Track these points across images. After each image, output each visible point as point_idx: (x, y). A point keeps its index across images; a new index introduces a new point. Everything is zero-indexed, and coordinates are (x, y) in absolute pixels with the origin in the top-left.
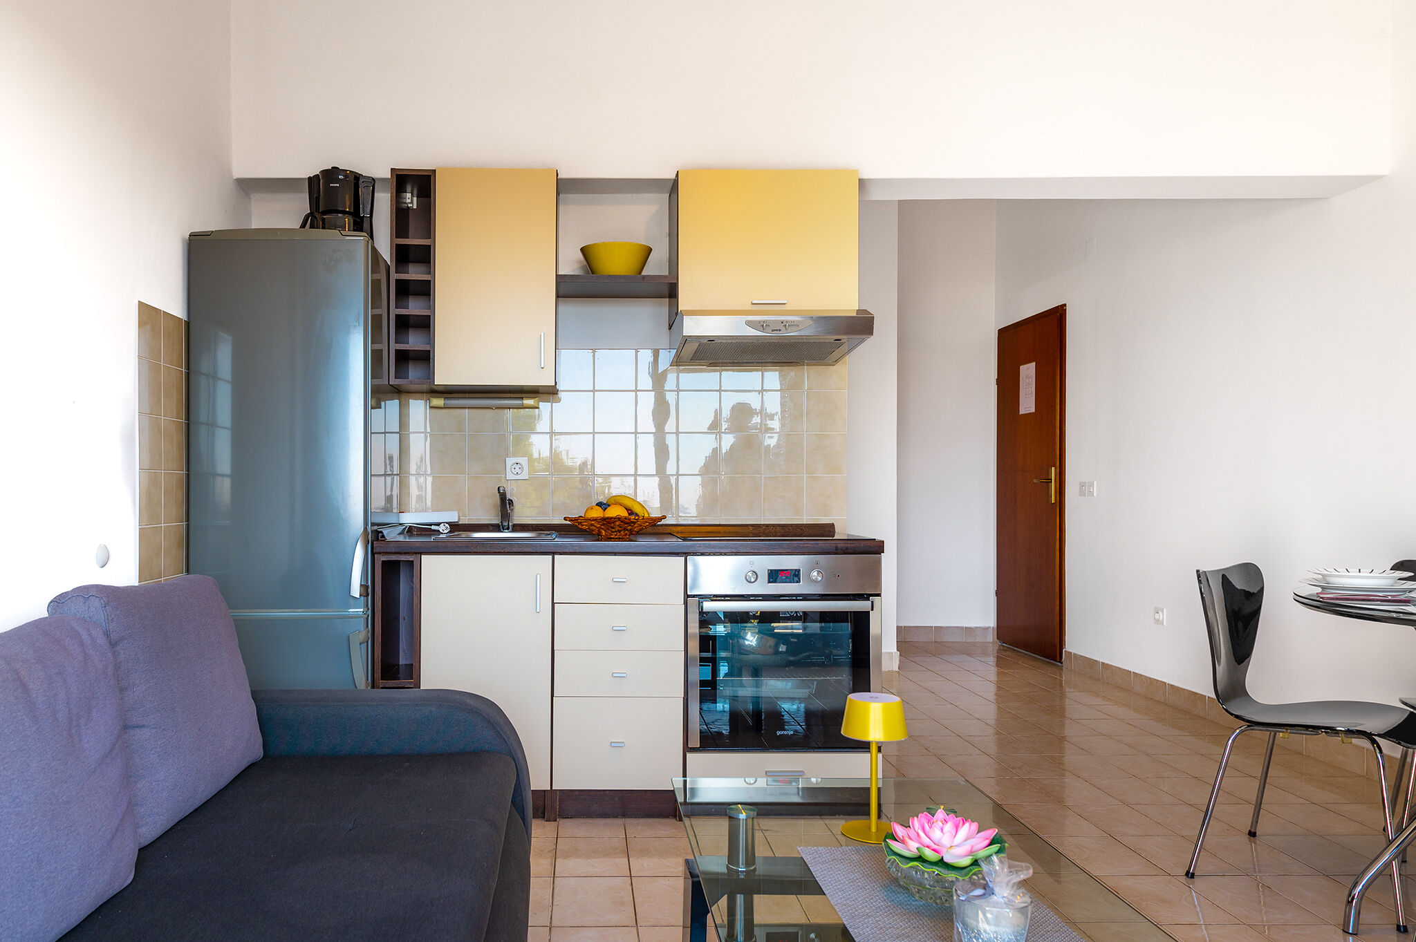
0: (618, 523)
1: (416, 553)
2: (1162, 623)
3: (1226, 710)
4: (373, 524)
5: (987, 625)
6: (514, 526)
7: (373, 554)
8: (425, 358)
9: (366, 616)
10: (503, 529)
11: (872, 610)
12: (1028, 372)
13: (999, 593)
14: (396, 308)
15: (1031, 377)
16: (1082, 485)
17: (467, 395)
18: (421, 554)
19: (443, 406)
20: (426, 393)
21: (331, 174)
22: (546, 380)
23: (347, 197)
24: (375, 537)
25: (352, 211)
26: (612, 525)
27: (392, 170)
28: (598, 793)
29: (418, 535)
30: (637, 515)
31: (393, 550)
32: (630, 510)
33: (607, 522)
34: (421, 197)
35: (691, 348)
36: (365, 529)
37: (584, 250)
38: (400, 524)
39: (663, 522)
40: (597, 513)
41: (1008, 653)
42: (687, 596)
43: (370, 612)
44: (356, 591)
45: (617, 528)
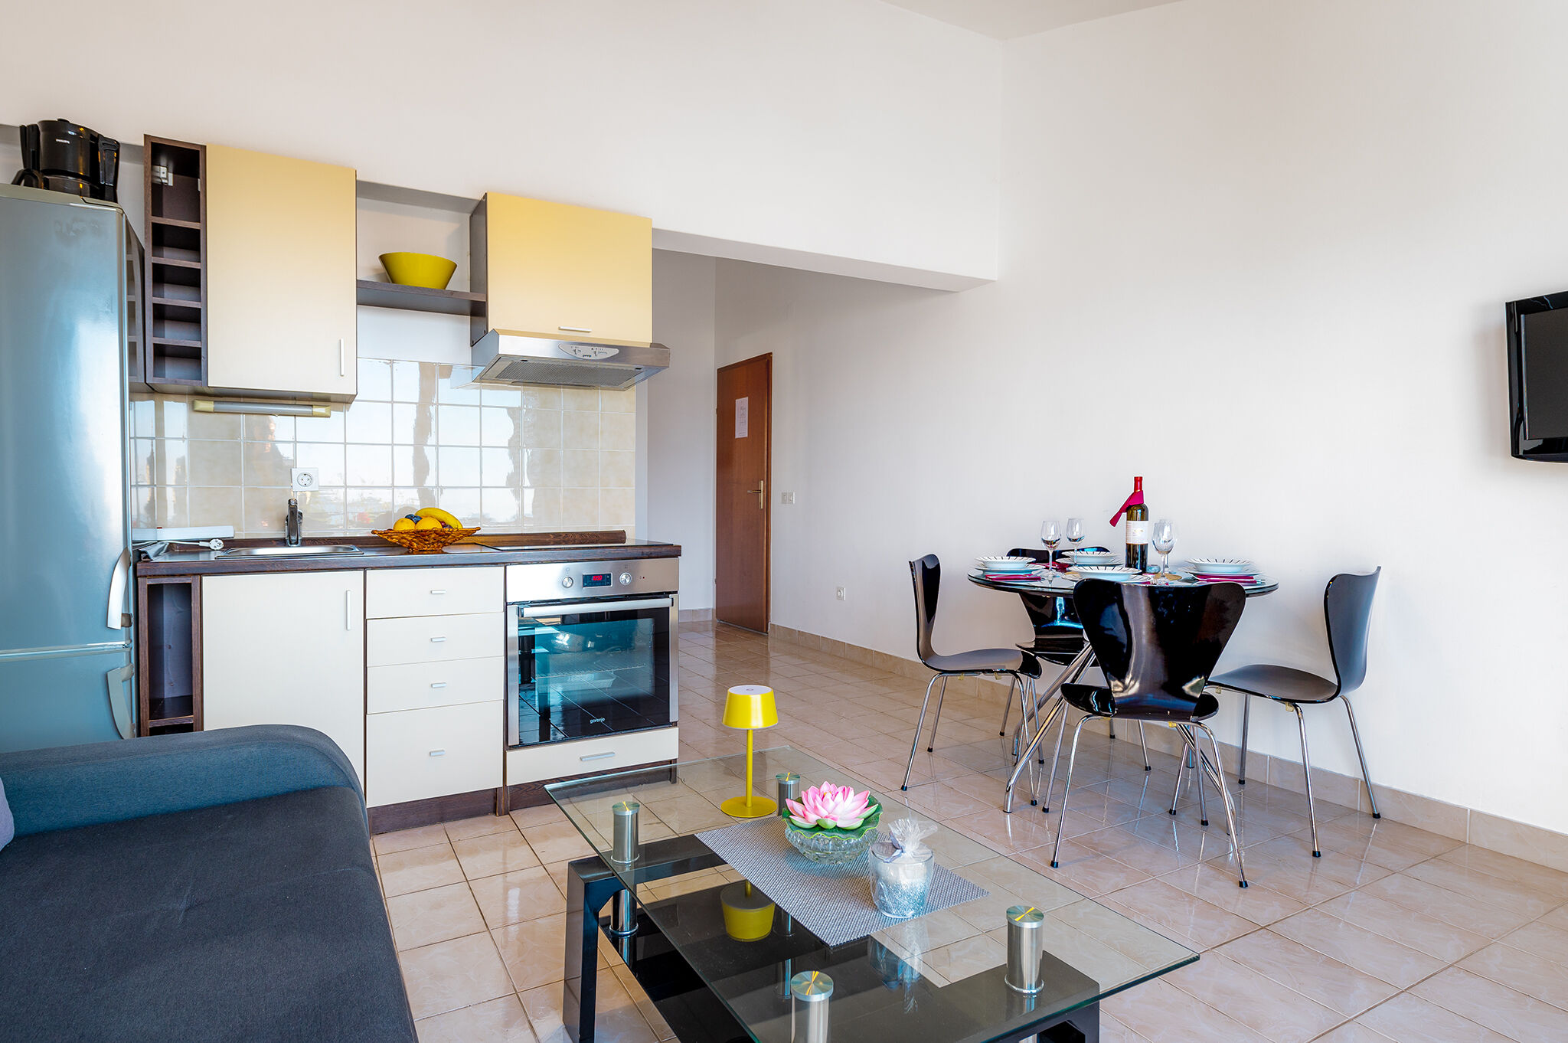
0: (433, 536)
1: (195, 575)
2: (842, 599)
3: (925, 664)
4: (134, 542)
5: (709, 607)
6: (304, 540)
7: (136, 578)
8: (194, 356)
9: (128, 649)
10: (291, 543)
11: (672, 605)
12: (742, 405)
13: (717, 581)
14: (154, 296)
15: (745, 409)
16: (784, 495)
17: (242, 400)
18: (201, 575)
19: (212, 410)
20: (189, 394)
21: (56, 128)
22: (346, 389)
23: (81, 160)
24: (137, 558)
25: (88, 175)
26: (427, 537)
27: (146, 136)
28: (415, 803)
29: (180, 553)
30: (450, 527)
31: (165, 573)
32: (443, 522)
33: (421, 535)
34: (178, 174)
35: (501, 366)
36: (126, 549)
37: (383, 258)
38: (159, 541)
39: (477, 533)
40: (409, 526)
41: (725, 629)
42: (506, 604)
43: (133, 645)
44: (115, 620)
45: (432, 541)
